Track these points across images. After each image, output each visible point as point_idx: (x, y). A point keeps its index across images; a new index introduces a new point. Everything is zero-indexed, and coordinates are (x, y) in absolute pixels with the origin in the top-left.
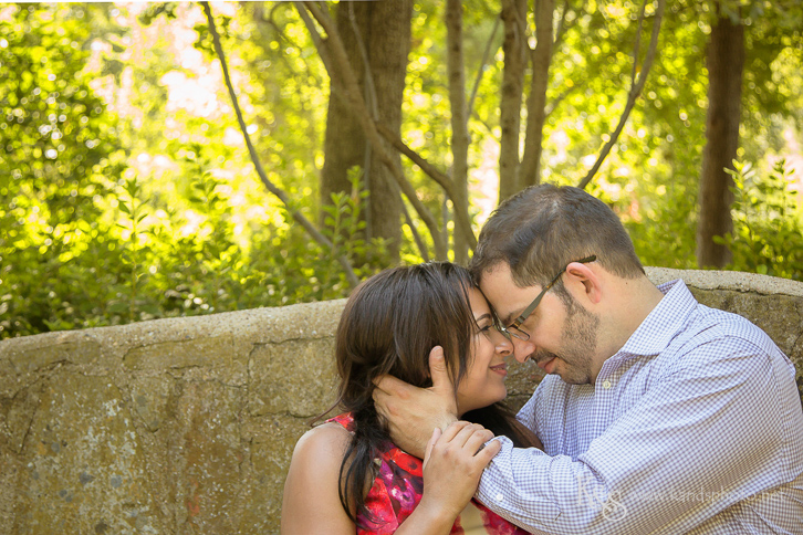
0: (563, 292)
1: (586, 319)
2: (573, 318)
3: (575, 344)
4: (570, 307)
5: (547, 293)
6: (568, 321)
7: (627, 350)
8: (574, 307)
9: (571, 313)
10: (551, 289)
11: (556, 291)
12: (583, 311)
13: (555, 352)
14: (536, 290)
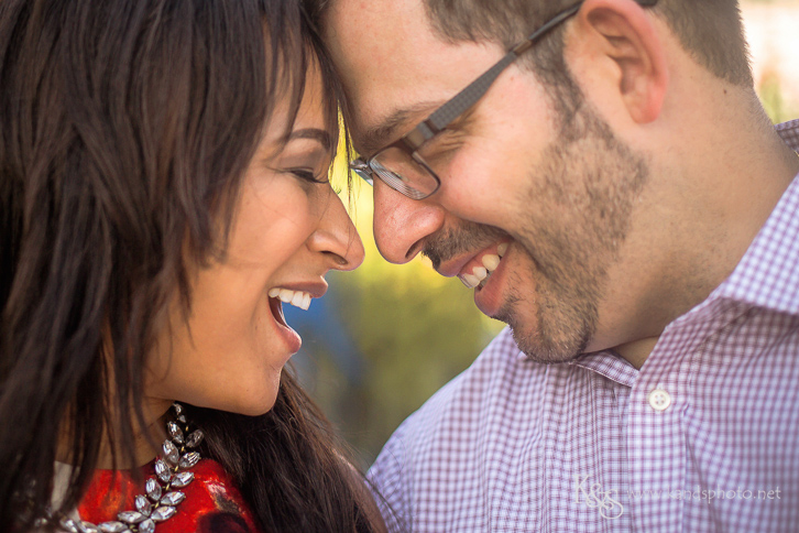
0: (556, 73)
1: (610, 159)
2: (574, 149)
3: (569, 217)
4: (569, 118)
5: (513, 71)
6: (556, 151)
7: (740, 293)
8: (579, 120)
9: (568, 132)
10: (526, 60)
11: (539, 69)
12: (606, 134)
13: (510, 227)
14: (484, 55)
